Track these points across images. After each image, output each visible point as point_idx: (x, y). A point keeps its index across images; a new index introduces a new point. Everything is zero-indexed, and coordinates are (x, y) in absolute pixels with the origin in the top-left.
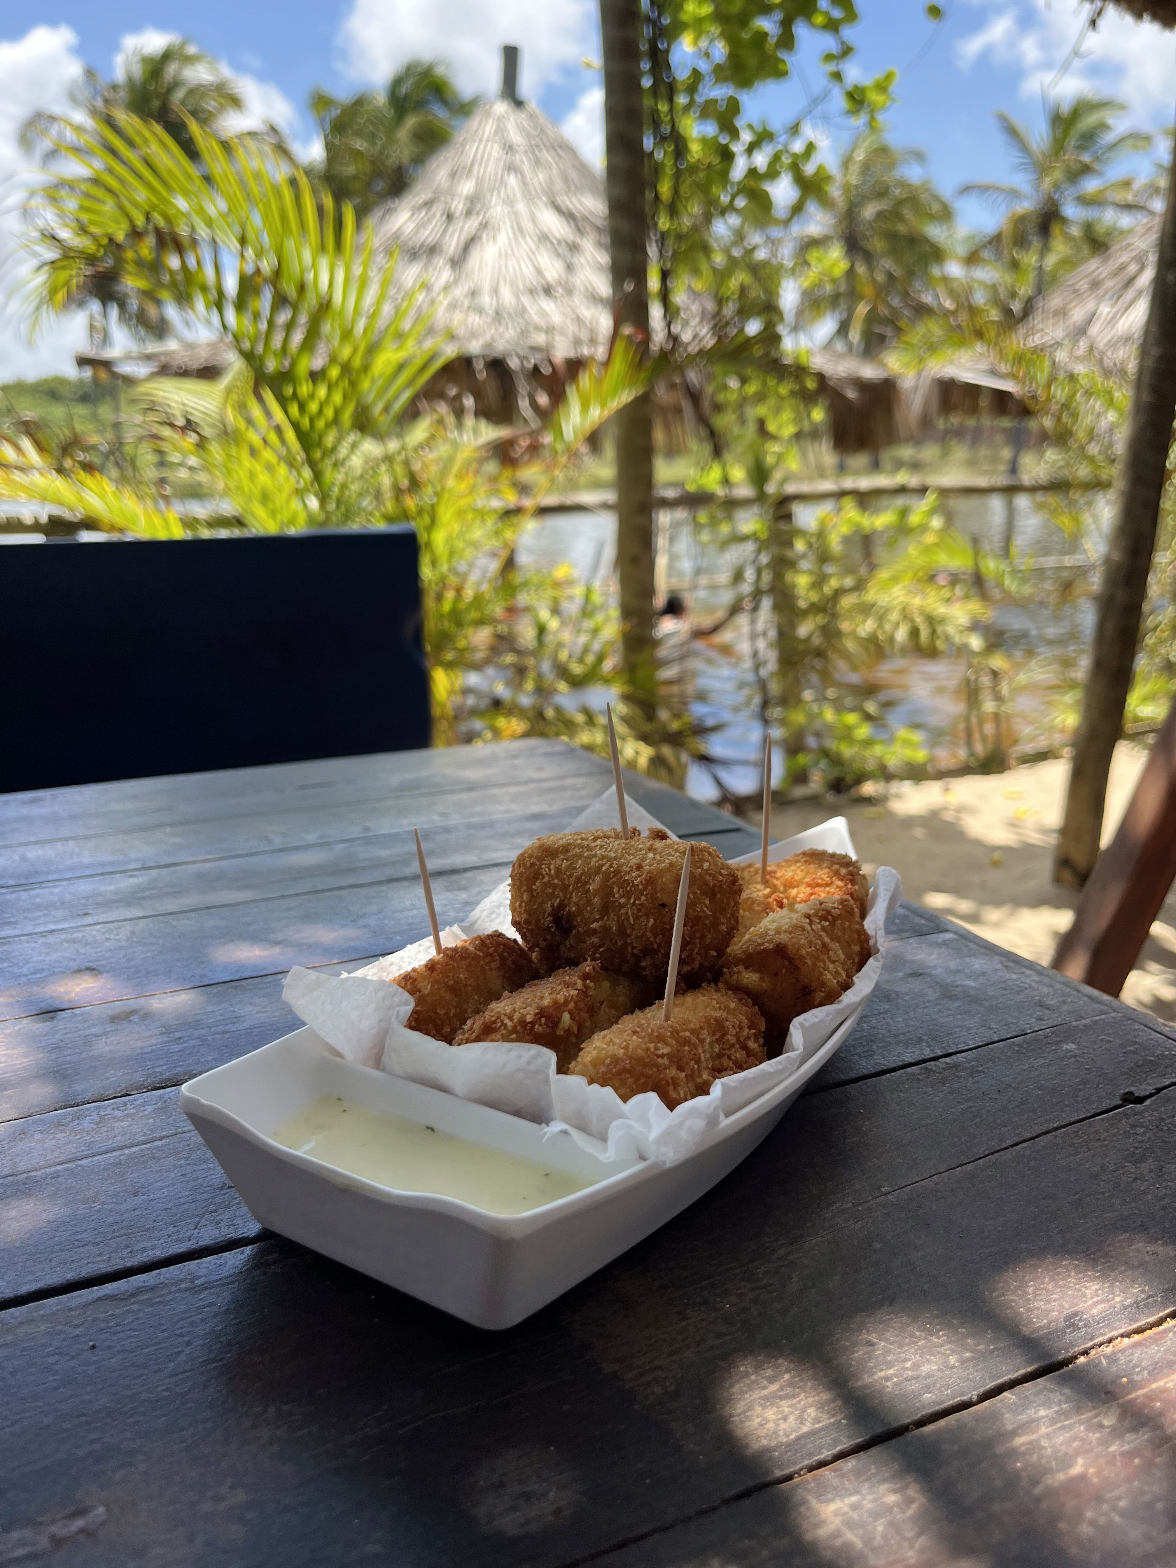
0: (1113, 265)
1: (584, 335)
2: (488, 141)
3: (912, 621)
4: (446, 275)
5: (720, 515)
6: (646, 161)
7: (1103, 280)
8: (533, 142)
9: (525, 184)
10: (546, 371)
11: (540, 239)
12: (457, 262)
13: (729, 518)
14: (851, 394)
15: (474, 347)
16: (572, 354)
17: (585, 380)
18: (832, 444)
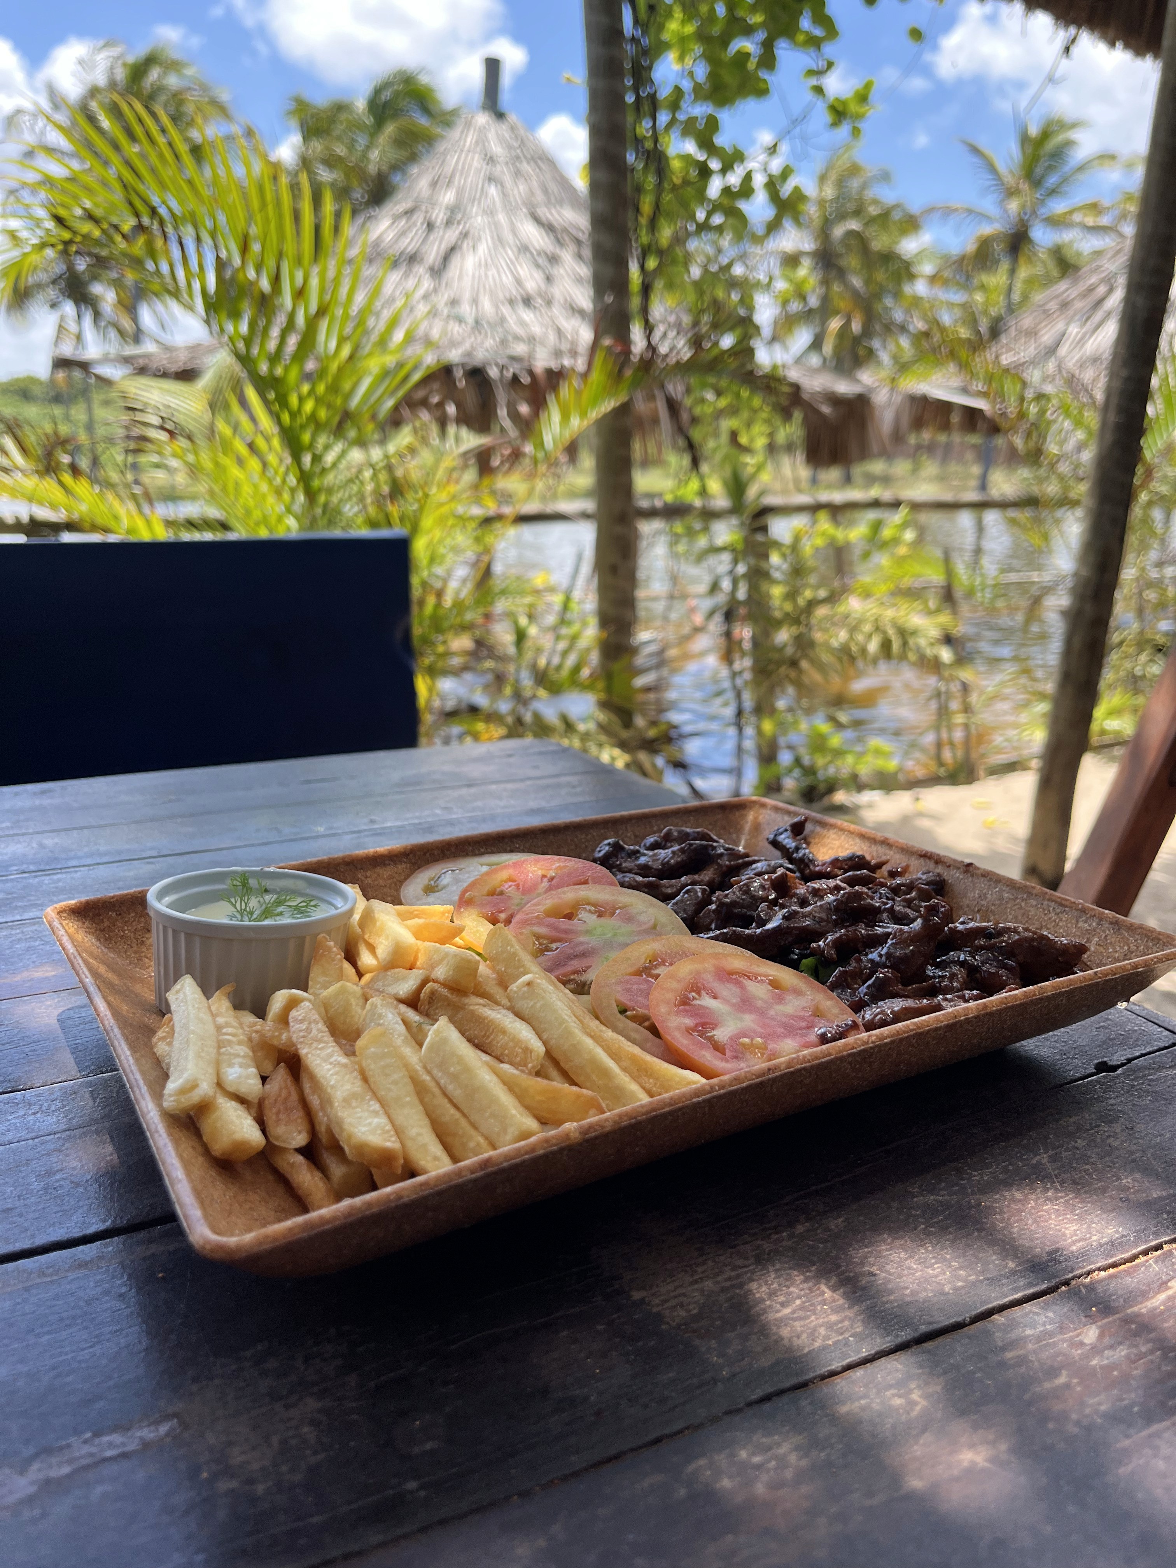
0: (1082, 287)
1: (565, 347)
2: (469, 151)
3: (884, 633)
4: (427, 284)
5: (698, 525)
6: (629, 175)
7: (1073, 300)
8: (513, 153)
9: (504, 195)
10: (526, 380)
11: (519, 250)
12: (438, 271)
13: (706, 529)
14: (826, 409)
15: (454, 356)
16: (554, 365)
17: (565, 391)
18: (804, 456)
